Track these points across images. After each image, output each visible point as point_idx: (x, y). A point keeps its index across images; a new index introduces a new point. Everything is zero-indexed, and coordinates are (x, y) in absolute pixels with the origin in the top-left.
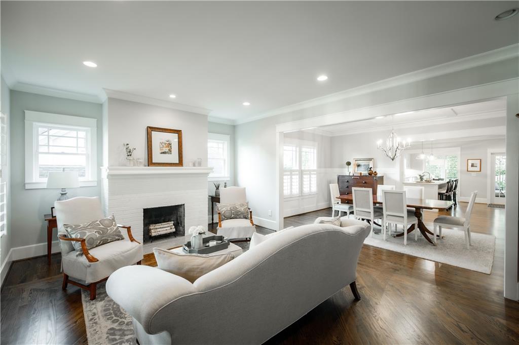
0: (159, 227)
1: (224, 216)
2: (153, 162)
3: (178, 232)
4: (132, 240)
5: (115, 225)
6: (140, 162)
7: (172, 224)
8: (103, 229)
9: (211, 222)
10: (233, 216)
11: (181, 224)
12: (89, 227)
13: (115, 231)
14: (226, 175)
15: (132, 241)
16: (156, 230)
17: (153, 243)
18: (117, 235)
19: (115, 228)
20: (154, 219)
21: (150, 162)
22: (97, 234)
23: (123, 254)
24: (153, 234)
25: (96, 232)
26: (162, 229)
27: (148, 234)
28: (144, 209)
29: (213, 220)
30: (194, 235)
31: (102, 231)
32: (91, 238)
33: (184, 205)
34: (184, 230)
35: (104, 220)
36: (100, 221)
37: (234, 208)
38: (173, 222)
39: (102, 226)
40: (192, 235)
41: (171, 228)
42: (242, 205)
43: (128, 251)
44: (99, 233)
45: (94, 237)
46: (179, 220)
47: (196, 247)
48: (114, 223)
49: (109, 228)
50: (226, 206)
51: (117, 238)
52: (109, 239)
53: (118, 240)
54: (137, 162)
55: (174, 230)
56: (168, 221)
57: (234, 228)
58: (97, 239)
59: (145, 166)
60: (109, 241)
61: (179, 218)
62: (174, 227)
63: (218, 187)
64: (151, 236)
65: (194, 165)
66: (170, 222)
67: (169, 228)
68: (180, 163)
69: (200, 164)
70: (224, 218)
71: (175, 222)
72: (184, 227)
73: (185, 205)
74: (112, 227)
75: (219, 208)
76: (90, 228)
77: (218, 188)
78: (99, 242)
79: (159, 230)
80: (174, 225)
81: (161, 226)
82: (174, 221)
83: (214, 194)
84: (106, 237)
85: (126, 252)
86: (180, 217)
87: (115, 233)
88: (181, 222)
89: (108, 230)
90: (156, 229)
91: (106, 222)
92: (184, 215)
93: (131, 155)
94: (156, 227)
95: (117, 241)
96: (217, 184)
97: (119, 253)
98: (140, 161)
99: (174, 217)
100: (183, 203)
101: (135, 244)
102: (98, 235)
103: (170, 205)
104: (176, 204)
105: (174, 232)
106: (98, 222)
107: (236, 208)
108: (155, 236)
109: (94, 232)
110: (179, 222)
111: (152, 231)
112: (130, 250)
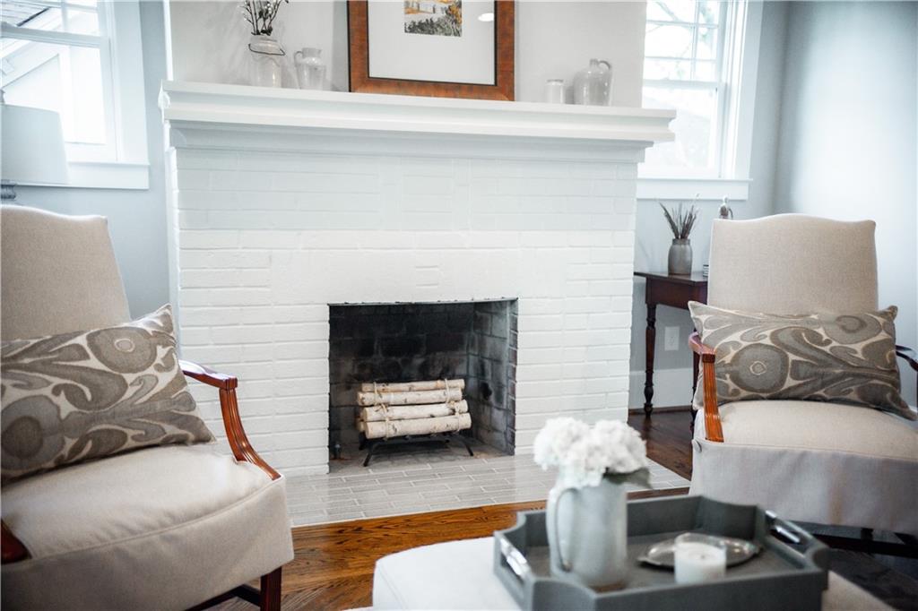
0: (399, 398)
1: (736, 379)
2: (373, 74)
3: (483, 433)
4: (241, 449)
5: (169, 364)
6: (314, 69)
7: (459, 394)
8: (99, 380)
9: (640, 403)
10: (790, 382)
11: (499, 398)
12: (27, 361)
13: (163, 394)
14: (730, 173)
15: (239, 458)
16: (384, 413)
17: (371, 472)
18: (173, 419)
19: (165, 379)
20: (378, 358)
21: (359, 75)
22: (61, 400)
23: (176, 531)
24: (374, 430)
25: (56, 391)
26: (416, 411)
27: (355, 425)
28: (334, 309)
29: (649, 394)
30: (569, 480)
31: (94, 388)
32: (30, 419)
33: (513, 302)
34: (512, 425)
35: (114, 332)
36: (90, 338)
37: (798, 337)
38: (460, 383)
39: (94, 363)
40: (555, 471)
41: (453, 412)
42: (856, 325)
43: (207, 512)
44: (73, 395)
45: (43, 414)
46: (489, 377)
47: (580, 565)
48: (161, 352)
49: (129, 378)
50: (749, 322)
51: (171, 430)
52: (130, 433)
53: (181, 442)
54: (297, 65)
55: (465, 421)
56: (441, 378)
57: (803, 455)
58: (63, 427)
59: (335, 89)
60: (130, 443)
61: (488, 364)
62: (464, 405)
63: (687, 228)
64: (363, 434)
65: (571, 97)
66: (447, 383)
67: (444, 409)
68: (503, 85)
69: (600, 92)
70: (732, 386)
71: (473, 382)
72: (511, 411)
73: (521, 306)
74: (151, 370)
75: (706, 333)
76: (29, 368)
77: (682, 233)
78: (70, 443)
79: (398, 412)
80: (466, 395)
81: (411, 397)
82: (466, 378)
83: (660, 268)
84: (109, 419)
85: (198, 517)
86: (497, 361)
87: (159, 406)
88: (500, 387)
89: (124, 386)
90: (388, 405)
91: (124, 343)
92: (515, 354)
93: (268, 31)
94: (385, 398)
95: (173, 450)
96: (680, 215)
97: (150, 520)
98: (314, 60)
99: (468, 362)
100: (509, 297)
101: (250, 475)
102: (66, 407)
103: (452, 300)
104: (480, 298)
105: (464, 432)
106: (81, 340)
107: (816, 338)
108: (380, 440)
109: (47, 391)
110: (491, 386)
111: (371, 413)
112: (221, 506)
